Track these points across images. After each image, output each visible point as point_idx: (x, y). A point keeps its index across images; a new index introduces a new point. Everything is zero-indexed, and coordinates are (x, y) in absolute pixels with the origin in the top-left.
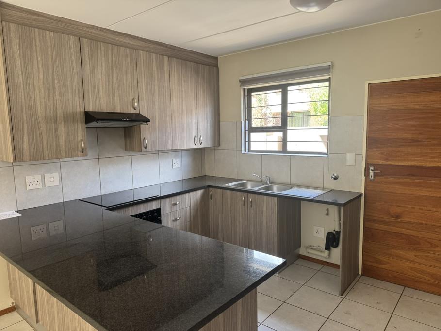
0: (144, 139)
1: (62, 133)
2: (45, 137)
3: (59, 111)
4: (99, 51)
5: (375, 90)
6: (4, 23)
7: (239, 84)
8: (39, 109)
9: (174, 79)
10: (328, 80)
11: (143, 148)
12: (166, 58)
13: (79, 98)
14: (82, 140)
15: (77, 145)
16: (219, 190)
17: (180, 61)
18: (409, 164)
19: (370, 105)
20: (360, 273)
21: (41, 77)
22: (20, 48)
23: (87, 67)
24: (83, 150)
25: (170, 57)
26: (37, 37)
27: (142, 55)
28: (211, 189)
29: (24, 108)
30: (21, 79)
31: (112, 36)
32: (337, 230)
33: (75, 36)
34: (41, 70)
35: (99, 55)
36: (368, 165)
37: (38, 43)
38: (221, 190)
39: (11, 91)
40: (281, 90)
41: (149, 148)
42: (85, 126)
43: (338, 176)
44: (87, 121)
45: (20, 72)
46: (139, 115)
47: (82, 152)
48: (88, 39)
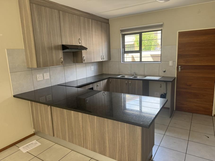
0: (84, 57)
1: (54, 55)
2: (48, 56)
3: (53, 45)
4: (66, 17)
5: (181, 34)
6: (31, 4)
7: (120, 32)
8: (45, 44)
9: (94, 30)
10: (161, 30)
11: (83, 61)
12: (90, 20)
13: (60, 38)
14: (61, 58)
15: (60, 60)
16: (114, 79)
17: (96, 21)
18: (195, 64)
19: (179, 41)
20: (175, 109)
21: (46, 29)
22: (37, 16)
23: (62, 24)
24: (62, 62)
25: (92, 19)
26: (43, 11)
27: (82, 18)
28: (110, 79)
29: (40, 43)
30: (38, 30)
31: (70, 10)
32: (165, 93)
33: (57, 10)
34: (45, 26)
35: (66, 19)
36: (178, 66)
37: (44, 13)
38: (115, 79)
39: (35, 35)
40: (139, 35)
41: (85, 61)
42: (62, 51)
43: (165, 70)
44: (63, 49)
45: (38, 27)
46: (81, 46)
47: (62, 63)
48: (62, 11)
